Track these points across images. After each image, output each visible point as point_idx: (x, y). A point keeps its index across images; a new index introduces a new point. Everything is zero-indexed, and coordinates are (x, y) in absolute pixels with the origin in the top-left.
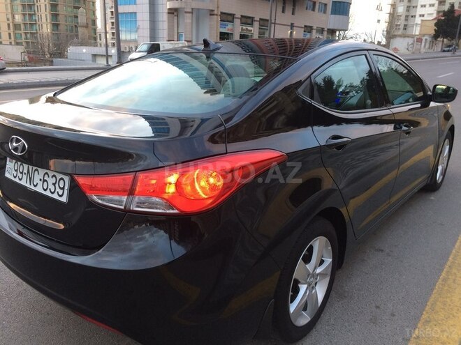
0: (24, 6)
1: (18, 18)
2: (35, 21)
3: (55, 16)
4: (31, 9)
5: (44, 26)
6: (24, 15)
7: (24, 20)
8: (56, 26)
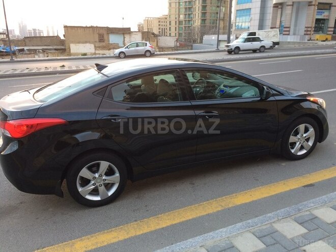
0: (186, 8)
1: (182, 17)
2: (192, 18)
3: (204, 14)
4: (190, 10)
5: (197, 21)
6: (185, 15)
7: (185, 18)
8: (204, 20)
